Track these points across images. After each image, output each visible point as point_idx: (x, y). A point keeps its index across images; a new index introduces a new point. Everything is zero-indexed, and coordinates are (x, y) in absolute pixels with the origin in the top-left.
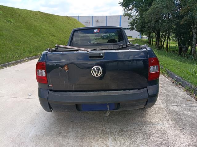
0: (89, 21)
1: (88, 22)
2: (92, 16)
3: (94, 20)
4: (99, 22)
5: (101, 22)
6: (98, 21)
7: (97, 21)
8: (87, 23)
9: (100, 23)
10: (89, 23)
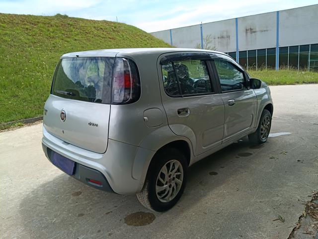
0: (227, 32)
1: (225, 34)
2: (236, 19)
3: (241, 28)
4: (255, 32)
5: (262, 31)
6: (251, 29)
7: (250, 31)
8: (222, 37)
9: (257, 33)
10: (228, 37)
